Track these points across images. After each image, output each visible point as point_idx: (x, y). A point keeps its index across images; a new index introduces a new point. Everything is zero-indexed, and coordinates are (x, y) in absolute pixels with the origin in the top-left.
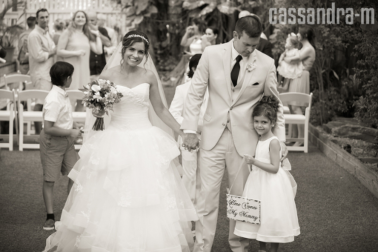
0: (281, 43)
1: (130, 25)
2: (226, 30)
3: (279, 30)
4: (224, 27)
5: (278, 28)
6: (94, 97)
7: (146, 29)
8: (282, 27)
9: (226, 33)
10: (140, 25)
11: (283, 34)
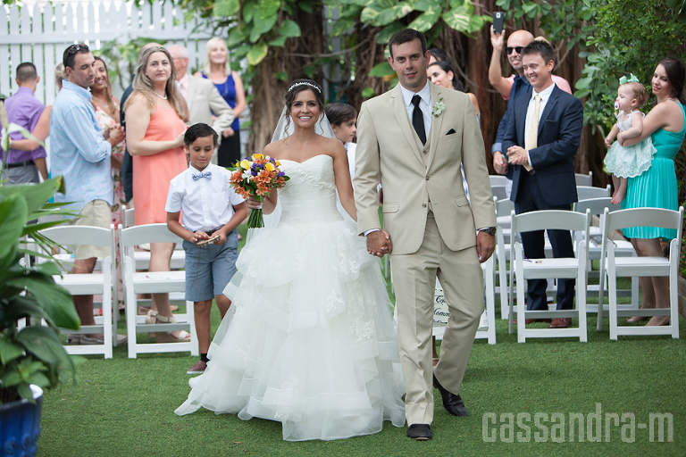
0: (605, 98)
2: (463, 70)
6: (244, 176)
9: (466, 77)
11: (606, 76)
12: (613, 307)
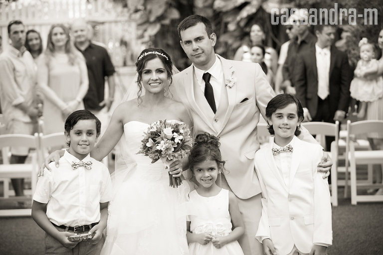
1: (142, 37)
2: (276, 36)
3: (349, 34)
4: (273, 32)
5: (347, 31)
7: (165, 42)
8: (353, 29)
10: (156, 35)
11: (354, 39)
12: (354, 183)
